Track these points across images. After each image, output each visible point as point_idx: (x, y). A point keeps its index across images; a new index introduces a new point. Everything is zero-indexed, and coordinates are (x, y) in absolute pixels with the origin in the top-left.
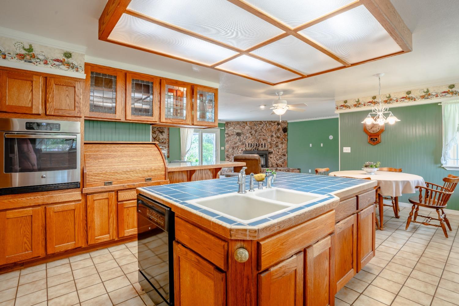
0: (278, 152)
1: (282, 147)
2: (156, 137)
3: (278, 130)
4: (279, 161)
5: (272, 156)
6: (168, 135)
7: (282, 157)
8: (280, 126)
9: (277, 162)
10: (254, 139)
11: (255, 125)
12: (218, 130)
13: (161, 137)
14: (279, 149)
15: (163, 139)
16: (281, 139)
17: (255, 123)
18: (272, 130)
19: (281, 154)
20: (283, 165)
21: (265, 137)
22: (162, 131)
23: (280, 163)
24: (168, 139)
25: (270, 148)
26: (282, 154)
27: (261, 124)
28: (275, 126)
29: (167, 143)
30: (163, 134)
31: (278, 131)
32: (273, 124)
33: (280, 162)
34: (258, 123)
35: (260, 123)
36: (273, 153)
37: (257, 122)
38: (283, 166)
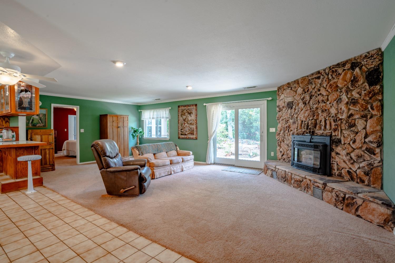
0: (354, 142)
1: (365, 128)
2: (185, 119)
3: (352, 81)
4: (356, 166)
5: (339, 149)
6: (196, 115)
7: (366, 155)
8: (357, 70)
9: (350, 166)
10: (308, 111)
11: (310, 83)
12: (264, 103)
13: (190, 118)
14: (357, 133)
15: (191, 120)
16: (362, 105)
17: (310, 78)
18: (340, 85)
19: (361, 148)
20: (366, 179)
21: (326, 106)
22: (191, 113)
23: (358, 172)
24: (196, 120)
25: (335, 130)
26: (364, 148)
27: (319, 78)
28: (346, 74)
29: (195, 124)
30: (191, 115)
31: (353, 85)
32: (340, 70)
33: (359, 168)
34: (314, 77)
35: (316, 76)
36: (343, 143)
37: (312, 74)
38: (366, 182)
